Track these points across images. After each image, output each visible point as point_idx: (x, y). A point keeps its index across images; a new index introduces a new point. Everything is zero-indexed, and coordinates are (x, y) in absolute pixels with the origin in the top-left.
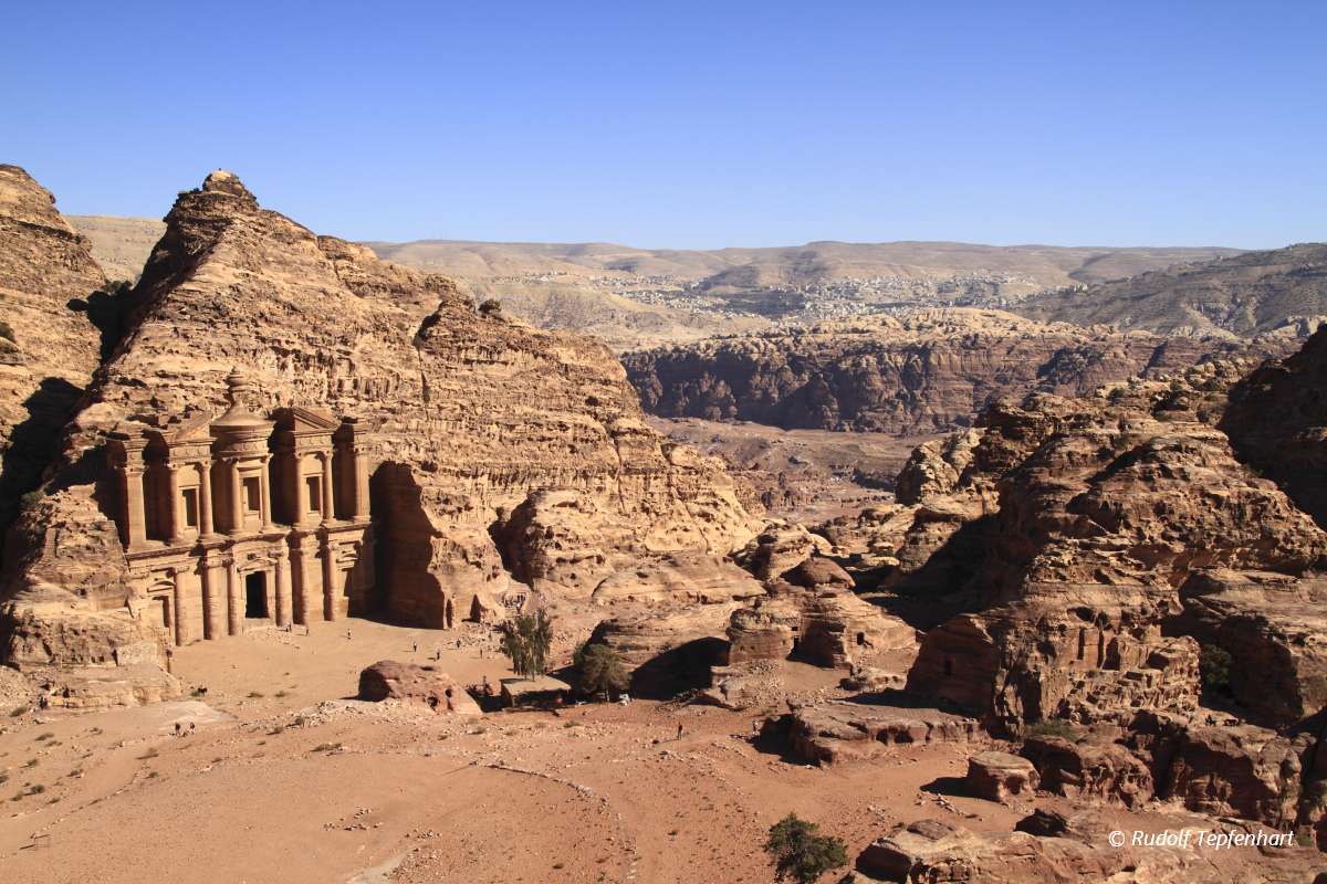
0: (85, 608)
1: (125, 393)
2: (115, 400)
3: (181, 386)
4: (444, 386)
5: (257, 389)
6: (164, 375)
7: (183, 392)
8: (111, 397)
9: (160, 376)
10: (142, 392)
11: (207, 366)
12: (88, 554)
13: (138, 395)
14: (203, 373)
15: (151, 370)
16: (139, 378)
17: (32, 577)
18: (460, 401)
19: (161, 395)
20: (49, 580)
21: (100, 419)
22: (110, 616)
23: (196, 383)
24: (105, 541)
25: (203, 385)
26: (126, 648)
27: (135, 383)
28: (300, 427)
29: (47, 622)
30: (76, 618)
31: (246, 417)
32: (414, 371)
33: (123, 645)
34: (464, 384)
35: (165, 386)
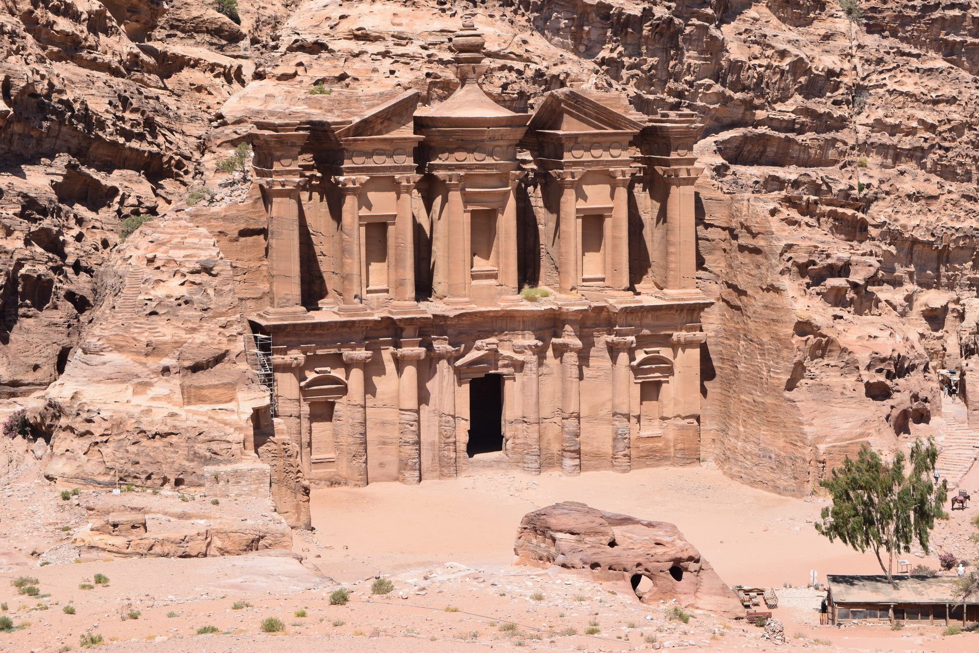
0: (168, 398)
1: (300, 64)
2: (284, 77)
3: (386, 54)
4: (891, 86)
5: (519, 65)
6: (362, 36)
7: (387, 63)
8: (279, 71)
9: (357, 38)
10: (327, 64)
11: (438, 25)
12: (184, 311)
13: (321, 67)
14: (430, 33)
15: (345, 26)
16: (324, 40)
17: (94, 340)
18: (920, 114)
19: (354, 68)
20: (119, 348)
21: (255, 106)
22: (202, 414)
23: (411, 49)
24: (211, 292)
25: (425, 53)
26: (222, 468)
27: (317, 48)
28: (569, 127)
29: (103, 414)
30: (148, 411)
31: (481, 105)
32: (836, 58)
33: (218, 462)
34: (933, 84)
35: (362, 53)
